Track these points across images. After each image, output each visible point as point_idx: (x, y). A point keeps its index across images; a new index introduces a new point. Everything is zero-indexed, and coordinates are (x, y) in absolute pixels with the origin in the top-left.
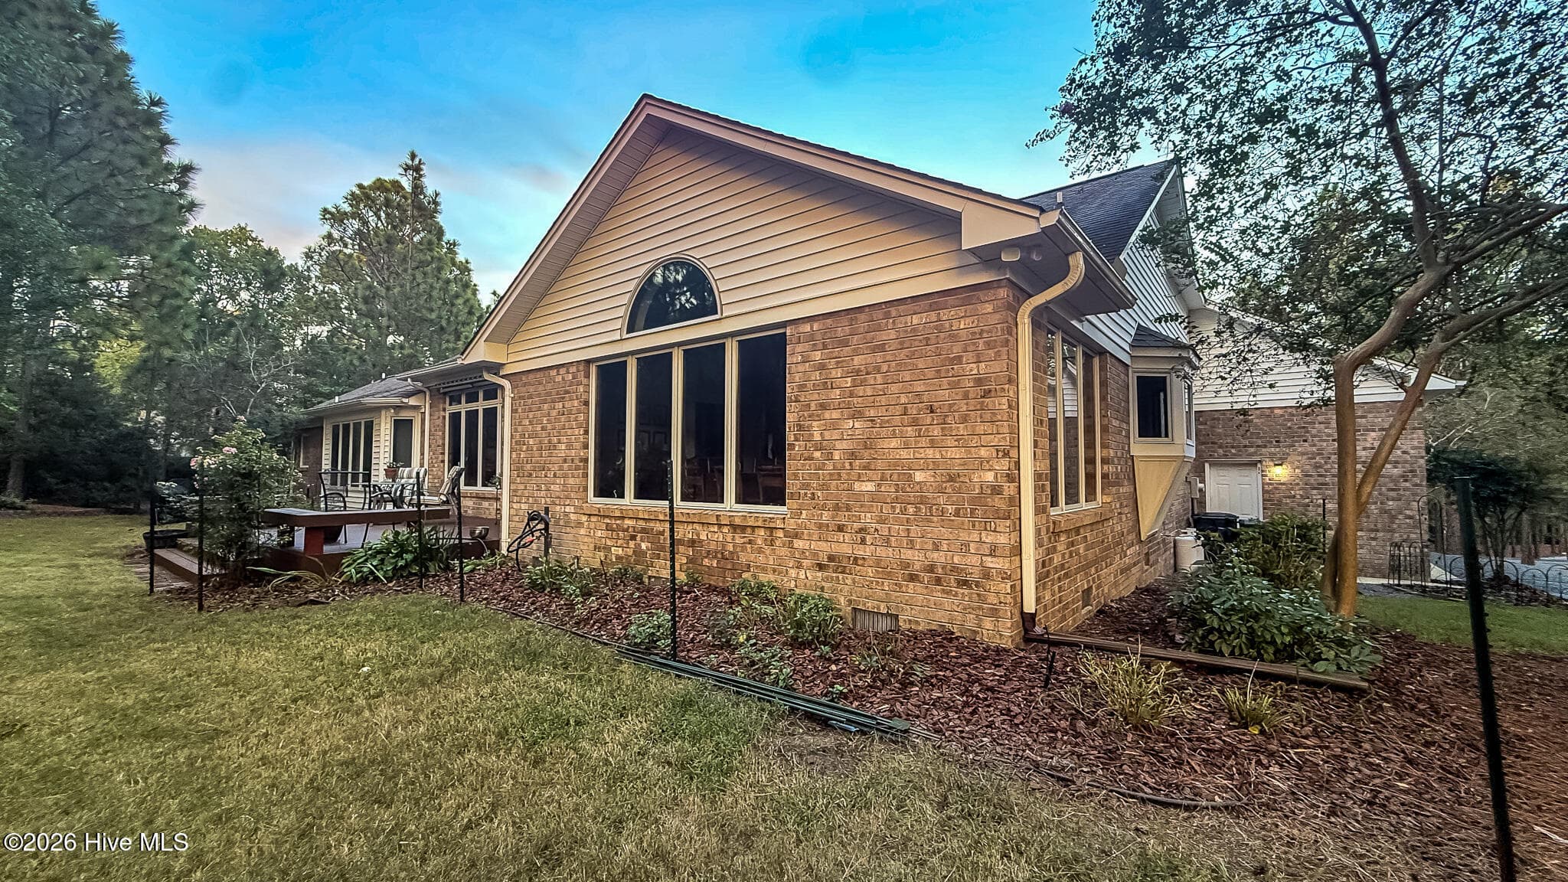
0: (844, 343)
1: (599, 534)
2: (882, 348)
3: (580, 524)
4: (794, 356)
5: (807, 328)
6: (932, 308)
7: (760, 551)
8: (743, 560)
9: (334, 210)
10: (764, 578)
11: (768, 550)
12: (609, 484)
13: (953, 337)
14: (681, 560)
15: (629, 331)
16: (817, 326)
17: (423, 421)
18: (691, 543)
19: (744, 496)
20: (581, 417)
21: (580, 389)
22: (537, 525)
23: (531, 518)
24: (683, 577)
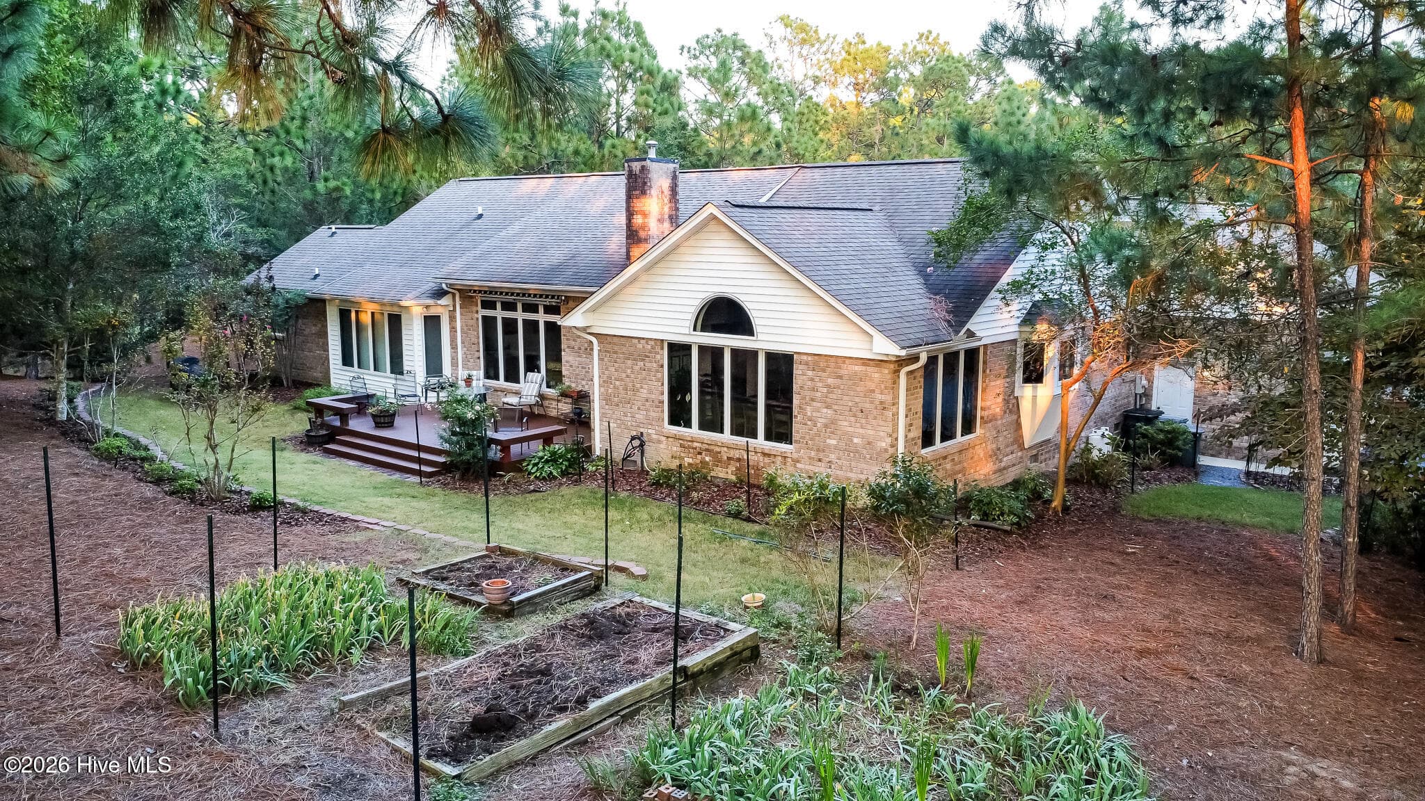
0: (823, 371)
1: (675, 449)
2: (841, 377)
3: (659, 442)
4: (797, 370)
5: (805, 358)
6: (864, 364)
11: (783, 467)
12: (679, 415)
13: (871, 380)
14: (732, 468)
15: (695, 330)
16: (810, 358)
17: (452, 318)
18: (739, 460)
19: (768, 437)
20: (659, 375)
21: (658, 357)
22: (636, 443)
23: (633, 438)
24: (734, 478)
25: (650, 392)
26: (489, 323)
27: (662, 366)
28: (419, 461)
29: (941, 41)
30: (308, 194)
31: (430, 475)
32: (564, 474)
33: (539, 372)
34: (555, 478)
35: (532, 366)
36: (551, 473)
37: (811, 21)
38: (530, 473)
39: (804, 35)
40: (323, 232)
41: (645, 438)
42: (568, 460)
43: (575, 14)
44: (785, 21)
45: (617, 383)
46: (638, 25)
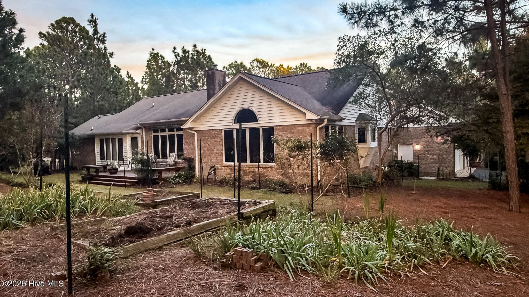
0: (286, 131)
1: (228, 171)
2: (293, 133)
3: (222, 169)
4: (275, 133)
5: (278, 127)
6: (302, 126)
7: (269, 172)
8: (266, 174)
9: (46, 33)
10: (270, 178)
11: (271, 172)
12: (229, 158)
13: (306, 132)
14: (251, 175)
15: (234, 123)
16: (280, 127)
17: (142, 138)
18: (253, 172)
19: (265, 162)
20: (221, 143)
21: (220, 136)
22: (213, 169)
23: (211, 168)
24: (252, 179)
25: (218, 150)
26: (156, 138)
27: (222, 139)
28: (125, 182)
29: (308, 66)
30: (92, 107)
31: (130, 186)
32: (184, 181)
33: (175, 152)
34: (180, 183)
35: (172, 151)
36: (179, 181)
37: (266, 60)
38: (170, 182)
39: (264, 64)
40: (96, 118)
41: (216, 167)
42: (185, 176)
43: (188, 52)
44: (257, 60)
45: (205, 148)
46: (209, 57)
